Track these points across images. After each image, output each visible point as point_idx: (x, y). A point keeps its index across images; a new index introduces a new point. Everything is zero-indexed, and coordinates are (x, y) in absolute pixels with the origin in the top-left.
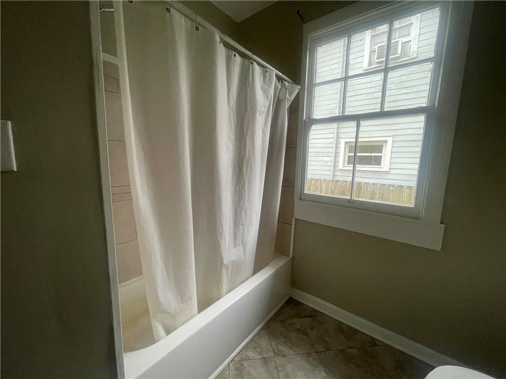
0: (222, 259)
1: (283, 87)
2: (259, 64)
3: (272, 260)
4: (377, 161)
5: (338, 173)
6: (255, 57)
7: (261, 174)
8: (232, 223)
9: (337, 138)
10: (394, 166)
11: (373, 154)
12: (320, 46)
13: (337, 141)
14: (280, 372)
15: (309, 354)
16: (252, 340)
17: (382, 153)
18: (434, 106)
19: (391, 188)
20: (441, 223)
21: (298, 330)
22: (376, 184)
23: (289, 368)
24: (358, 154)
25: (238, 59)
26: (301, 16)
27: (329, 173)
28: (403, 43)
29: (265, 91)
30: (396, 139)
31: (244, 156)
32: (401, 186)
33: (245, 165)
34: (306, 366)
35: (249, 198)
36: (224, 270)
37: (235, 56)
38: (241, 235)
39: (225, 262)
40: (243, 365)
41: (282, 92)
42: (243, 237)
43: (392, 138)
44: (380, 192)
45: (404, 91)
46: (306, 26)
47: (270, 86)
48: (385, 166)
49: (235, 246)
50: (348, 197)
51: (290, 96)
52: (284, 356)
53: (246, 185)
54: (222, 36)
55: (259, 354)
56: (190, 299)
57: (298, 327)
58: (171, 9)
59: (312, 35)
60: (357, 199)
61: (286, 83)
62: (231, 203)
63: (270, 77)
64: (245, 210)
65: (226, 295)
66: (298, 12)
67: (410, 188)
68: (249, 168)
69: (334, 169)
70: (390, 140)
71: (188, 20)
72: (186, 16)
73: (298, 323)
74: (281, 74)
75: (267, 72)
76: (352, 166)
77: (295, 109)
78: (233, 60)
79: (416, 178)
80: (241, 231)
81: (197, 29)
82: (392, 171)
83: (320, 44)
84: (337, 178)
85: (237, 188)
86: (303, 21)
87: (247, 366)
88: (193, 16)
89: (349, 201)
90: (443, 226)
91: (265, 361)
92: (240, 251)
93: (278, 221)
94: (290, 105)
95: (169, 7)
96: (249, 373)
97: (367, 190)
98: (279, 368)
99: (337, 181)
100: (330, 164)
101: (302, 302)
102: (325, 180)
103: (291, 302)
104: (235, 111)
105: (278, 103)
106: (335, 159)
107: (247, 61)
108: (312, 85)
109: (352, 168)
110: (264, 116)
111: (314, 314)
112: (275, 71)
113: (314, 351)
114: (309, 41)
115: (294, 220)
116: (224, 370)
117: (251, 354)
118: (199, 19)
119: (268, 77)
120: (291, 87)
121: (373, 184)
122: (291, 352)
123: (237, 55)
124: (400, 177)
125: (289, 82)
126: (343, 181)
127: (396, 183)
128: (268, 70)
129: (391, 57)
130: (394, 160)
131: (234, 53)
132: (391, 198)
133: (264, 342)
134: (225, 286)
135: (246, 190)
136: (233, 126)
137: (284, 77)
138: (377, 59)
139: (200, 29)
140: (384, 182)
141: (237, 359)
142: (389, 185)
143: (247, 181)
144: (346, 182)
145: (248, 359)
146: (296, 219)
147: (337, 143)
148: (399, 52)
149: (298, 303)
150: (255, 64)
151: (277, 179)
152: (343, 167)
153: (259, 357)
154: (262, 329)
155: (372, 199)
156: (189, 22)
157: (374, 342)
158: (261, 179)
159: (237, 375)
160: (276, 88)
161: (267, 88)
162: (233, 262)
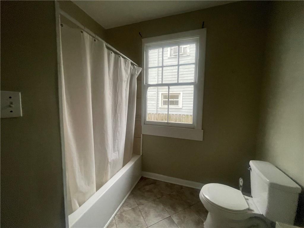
0: (108, 159)
1: (134, 68)
2: (123, 57)
3: (132, 157)
4: (177, 103)
5: (159, 110)
6: (121, 54)
7: (126, 113)
8: (112, 140)
9: (158, 91)
10: (184, 105)
11: (174, 100)
12: (150, 50)
13: (157, 93)
14: (142, 212)
15: (154, 200)
16: (125, 202)
17: (178, 99)
18: (196, 82)
19: (184, 116)
20: (202, 129)
21: (148, 191)
22: (177, 115)
23: (146, 209)
24: (170, 100)
25: (113, 54)
26: (141, 35)
27: (154, 110)
28: (184, 48)
29: (126, 71)
30: (184, 92)
31: (118, 103)
32: (187, 115)
33: (118, 108)
34: (154, 205)
35: (120, 125)
36: (109, 165)
37: (112, 53)
38: (117, 145)
39: (109, 161)
40: (122, 215)
41: (134, 71)
42: (118, 146)
43: (182, 92)
44: (179, 119)
45: (186, 70)
46: (143, 40)
47: (128, 68)
48: (180, 106)
49: (114, 152)
50: (167, 122)
51: (138, 73)
52: (143, 204)
53: (119, 118)
54: (107, 44)
55: (130, 207)
56: (93, 183)
57: (147, 190)
58: (84, 32)
59: (146, 45)
60: (170, 122)
61: (135, 66)
62: (112, 128)
63: (128, 63)
64: (119, 131)
65: (110, 179)
66: (139, 33)
67: (191, 115)
68: (120, 110)
69: (157, 107)
70: (181, 93)
71: (91, 36)
72: (90, 35)
73: (148, 188)
74: (133, 62)
75: (126, 61)
76: (167, 106)
77: (140, 79)
78: (111, 55)
79: (192, 111)
80: (117, 143)
81: (95, 40)
82: (184, 108)
83: (150, 49)
84: (159, 112)
85: (114, 120)
86: (142, 37)
87: (124, 215)
88: (94, 35)
89: (167, 123)
90: (203, 130)
91: (133, 209)
92: (116, 154)
93: (134, 137)
94: (138, 77)
95: (82, 31)
96: (126, 217)
97: (173, 118)
98: (141, 211)
99: (159, 114)
100: (155, 105)
101: (148, 177)
102: (153, 114)
103: (143, 179)
104: (112, 81)
105: (132, 76)
106: (157, 102)
107: (117, 55)
108: (147, 68)
109: (167, 107)
110: (126, 82)
111: (155, 182)
112: (130, 61)
113: (157, 198)
114: (145, 47)
115: (142, 135)
116: (112, 220)
117: (126, 209)
118: (97, 37)
119: (127, 63)
120: (138, 68)
121: (176, 115)
122: (146, 202)
123: (112, 52)
124: (187, 111)
125: (136, 66)
126: (162, 114)
127: (186, 114)
128: (127, 60)
129: (180, 54)
130: (184, 103)
131: (111, 52)
132: (184, 120)
133: (132, 201)
134: (109, 174)
135: (119, 120)
136: (111, 88)
137: (134, 63)
138: (174, 53)
139: (96, 41)
140: (180, 113)
141: (118, 213)
142: (183, 115)
143: (119, 116)
144: (163, 114)
145: (124, 211)
146: (143, 134)
147: (158, 94)
148: (182, 52)
149: (146, 179)
150: (121, 57)
151: (133, 115)
152: (161, 106)
153: (130, 209)
154: (130, 195)
155: (176, 122)
156: (91, 37)
157: (182, 187)
158: (125, 114)
159: (120, 221)
160: (131, 69)
161: (127, 69)
162: (113, 160)
